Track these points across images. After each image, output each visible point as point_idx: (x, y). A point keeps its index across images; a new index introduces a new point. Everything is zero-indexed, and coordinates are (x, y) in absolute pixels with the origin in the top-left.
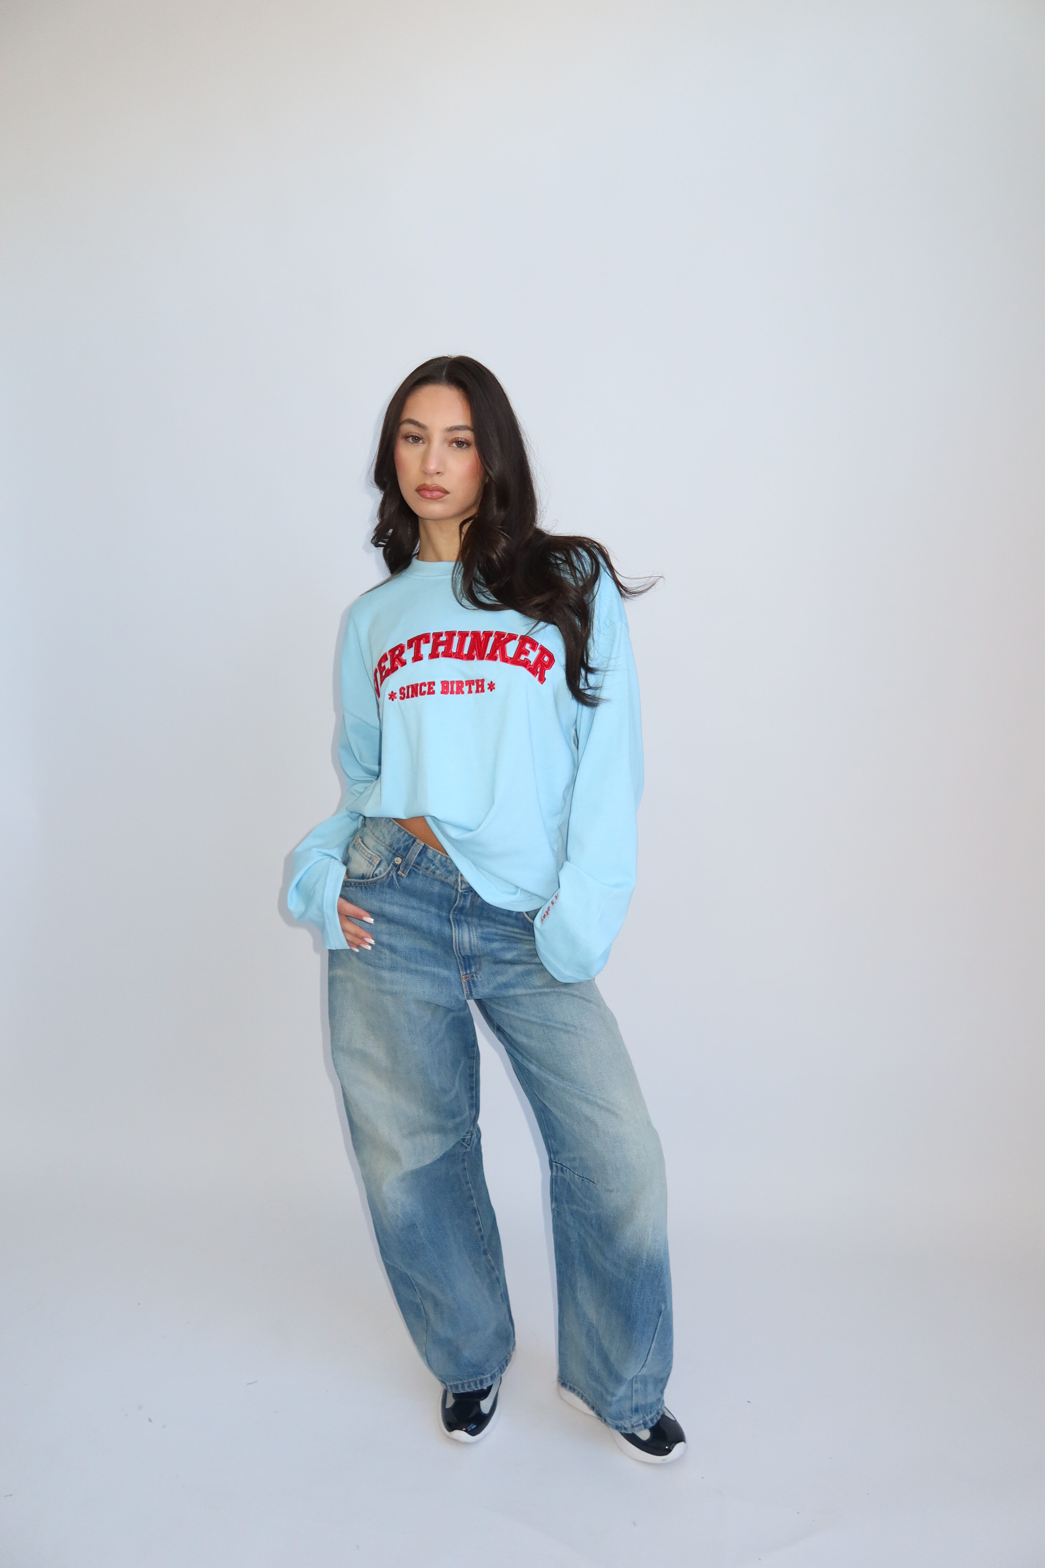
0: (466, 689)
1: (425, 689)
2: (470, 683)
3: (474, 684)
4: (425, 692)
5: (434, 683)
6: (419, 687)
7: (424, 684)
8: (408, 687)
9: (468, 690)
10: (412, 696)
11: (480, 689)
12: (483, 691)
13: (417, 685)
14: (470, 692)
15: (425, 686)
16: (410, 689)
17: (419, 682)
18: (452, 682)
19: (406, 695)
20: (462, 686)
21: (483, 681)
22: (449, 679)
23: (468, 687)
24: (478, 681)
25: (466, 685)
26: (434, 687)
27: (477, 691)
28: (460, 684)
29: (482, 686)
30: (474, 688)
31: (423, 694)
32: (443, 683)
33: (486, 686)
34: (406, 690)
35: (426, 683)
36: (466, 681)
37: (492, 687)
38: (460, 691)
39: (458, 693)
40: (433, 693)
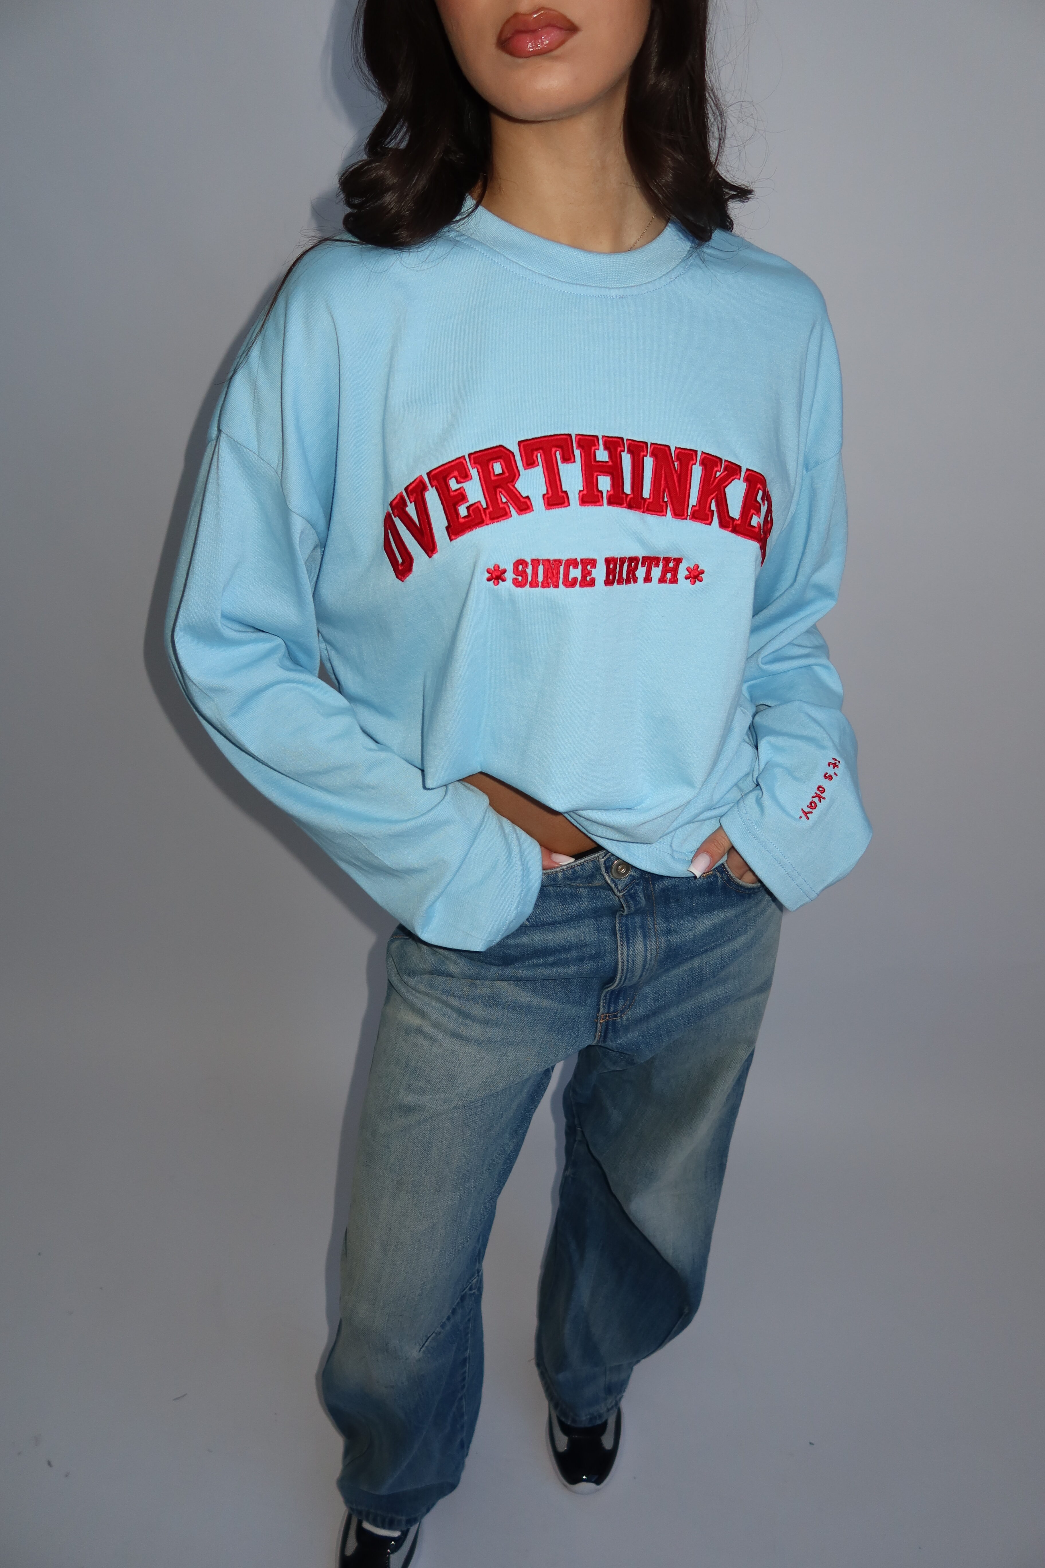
0: (641, 572)
1: (576, 573)
2: (650, 561)
3: (657, 565)
4: (575, 579)
5: (593, 563)
6: (562, 568)
7: (573, 563)
8: (536, 562)
9: (644, 575)
10: (545, 585)
11: (669, 575)
12: (674, 580)
13: (558, 562)
14: (648, 579)
15: (576, 567)
16: (541, 569)
17: (564, 557)
18: (623, 560)
19: (530, 579)
20: (636, 568)
21: (678, 561)
22: (618, 554)
23: (644, 569)
24: (667, 560)
25: (643, 565)
26: (593, 570)
27: (662, 580)
28: (633, 561)
29: (675, 571)
30: (656, 572)
31: (572, 584)
32: (608, 561)
33: (682, 572)
34: (530, 567)
35: (579, 560)
36: (643, 557)
37: (695, 575)
38: (631, 578)
39: (628, 581)
40: (592, 583)
